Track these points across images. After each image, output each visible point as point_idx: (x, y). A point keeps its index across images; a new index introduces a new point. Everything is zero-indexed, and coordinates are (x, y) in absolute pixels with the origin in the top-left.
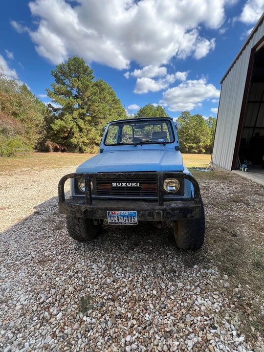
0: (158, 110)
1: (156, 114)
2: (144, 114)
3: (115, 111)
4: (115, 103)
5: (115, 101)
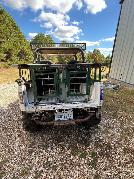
0: (47, 38)
1: (47, 40)
2: (38, 40)
3: (16, 35)
4: (16, 29)
5: (15, 28)
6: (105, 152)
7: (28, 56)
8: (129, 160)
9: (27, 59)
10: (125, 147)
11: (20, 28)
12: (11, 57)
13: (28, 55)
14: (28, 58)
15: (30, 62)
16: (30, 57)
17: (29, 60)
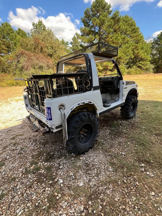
6: (42, 177)
7: (142, 62)
8: (37, 204)
9: (140, 65)
10: (57, 196)
11: (140, 29)
12: (119, 65)
13: (143, 60)
14: (143, 65)
15: (143, 69)
16: (145, 63)
17: (143, 66)
